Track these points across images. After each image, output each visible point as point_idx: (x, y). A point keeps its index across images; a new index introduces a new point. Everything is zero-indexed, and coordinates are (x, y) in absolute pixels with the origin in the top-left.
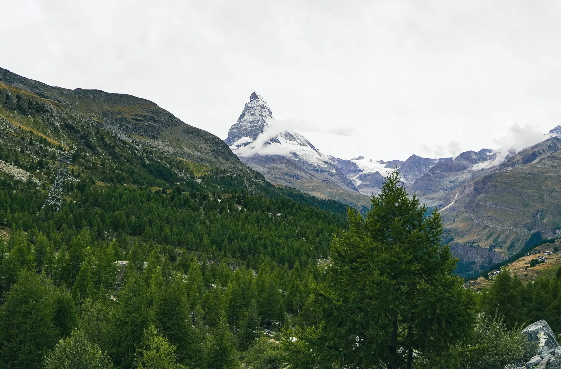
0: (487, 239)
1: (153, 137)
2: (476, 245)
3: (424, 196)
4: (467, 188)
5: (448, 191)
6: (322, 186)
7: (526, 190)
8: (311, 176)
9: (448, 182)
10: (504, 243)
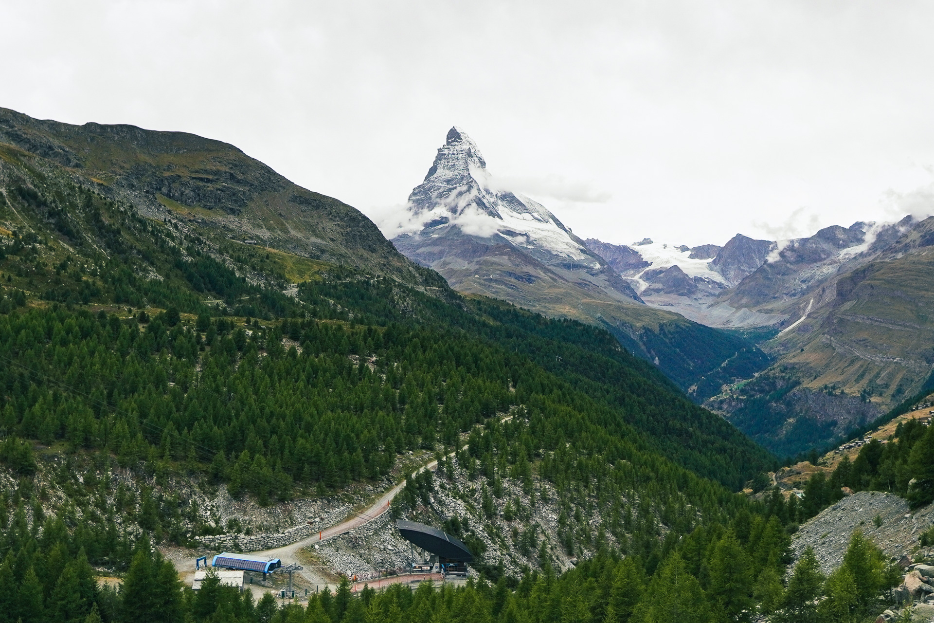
0: (857, 381)
1: (233, 211)
2: (838, 392)
3: (755, 306)
4: (827, 291)
5: (797, 297)
6: (573, 293)
7: (923, 292)
8: (554, 277)
9: (797, 281)
10: (887, 386)
